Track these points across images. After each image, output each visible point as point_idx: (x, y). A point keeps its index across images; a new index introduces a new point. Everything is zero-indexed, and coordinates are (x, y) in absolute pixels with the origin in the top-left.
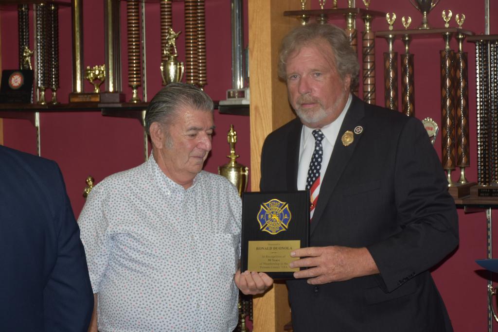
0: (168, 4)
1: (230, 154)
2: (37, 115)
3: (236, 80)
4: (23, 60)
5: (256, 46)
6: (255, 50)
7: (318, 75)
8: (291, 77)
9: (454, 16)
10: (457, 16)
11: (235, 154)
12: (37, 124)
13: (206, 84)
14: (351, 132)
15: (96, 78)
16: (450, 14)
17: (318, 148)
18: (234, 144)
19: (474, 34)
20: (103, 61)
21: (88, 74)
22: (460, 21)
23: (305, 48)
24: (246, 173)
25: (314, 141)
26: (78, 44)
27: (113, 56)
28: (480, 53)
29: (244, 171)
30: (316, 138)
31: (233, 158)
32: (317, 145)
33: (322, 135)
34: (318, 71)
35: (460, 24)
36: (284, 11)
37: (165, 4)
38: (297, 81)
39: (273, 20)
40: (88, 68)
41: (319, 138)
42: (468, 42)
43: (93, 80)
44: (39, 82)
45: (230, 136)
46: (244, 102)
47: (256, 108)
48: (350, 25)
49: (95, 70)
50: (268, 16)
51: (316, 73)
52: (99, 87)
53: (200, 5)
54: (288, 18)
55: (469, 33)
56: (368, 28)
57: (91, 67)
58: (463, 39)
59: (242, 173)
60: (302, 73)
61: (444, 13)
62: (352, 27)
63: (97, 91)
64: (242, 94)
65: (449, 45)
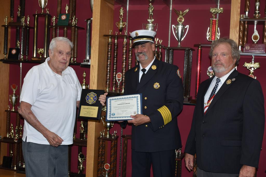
0: (66, 30)
1: (83, 80)
2: (21, 64)
3: (87, 57)
4: (17, 45)
5: (94, 45)
6: (93, 47)
7: (224, 55)
8: (214, 55)
9: (159, 40)
10: (160, 40)
11: (85, 80)
12: (21, 66)
13: (77, 57)
14: (231, 80)
15: (41, 53)
16: (158, 39)
17: (216, 84)
18: (85, 77)
19: (165, 47)
20: (43, 47)
21: (38, 51)
22: (161, 42)
23: (221, 44)
24: (88, 87)
25: (216, 81)
26: (35, 41)
27: (47, 45)
28: (166, 53)
29: (88, 86)
30: (217, 80)
31: (84, 82)
32: (217, 83)
33: (220, 80)
34: (224, 53)
35: (160, 43)
36: (103, 35)
37: (65, 30)
38: (216, 56)
39: (100, 37)
40: (38, 49)
41: (218, 81)
42: (163, 49)
43: (40, 53)
44: (21, 53)
45: (84, 74)
46: (89, 64)
47: (93, 66)
48: (125, 41)
49: (40, 50)
50: (98, 36)
51: (223, 54)
52: (42, 56)
53: (77, 31)
54: (105, 37)
55: (163, 46)
56: (131, 42)
57: (39, 49)
58: (161, 48)
59: (87, 87)
60: (218, 53)
61: (156, 39)
62: (126, 41)
63: (41, 57)
64: (88, 61)
65: (157, 49)
